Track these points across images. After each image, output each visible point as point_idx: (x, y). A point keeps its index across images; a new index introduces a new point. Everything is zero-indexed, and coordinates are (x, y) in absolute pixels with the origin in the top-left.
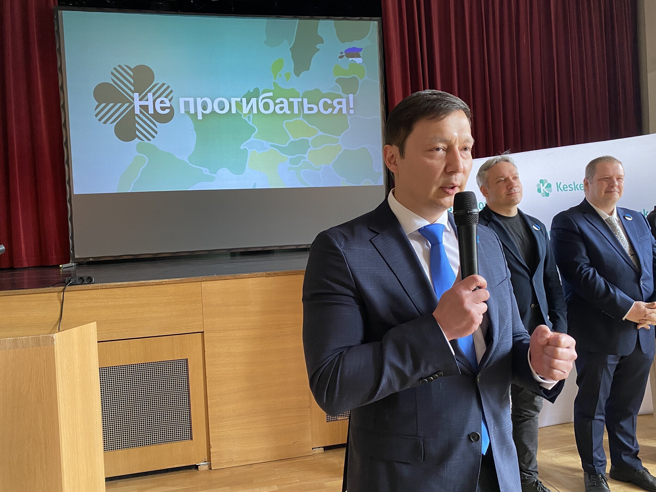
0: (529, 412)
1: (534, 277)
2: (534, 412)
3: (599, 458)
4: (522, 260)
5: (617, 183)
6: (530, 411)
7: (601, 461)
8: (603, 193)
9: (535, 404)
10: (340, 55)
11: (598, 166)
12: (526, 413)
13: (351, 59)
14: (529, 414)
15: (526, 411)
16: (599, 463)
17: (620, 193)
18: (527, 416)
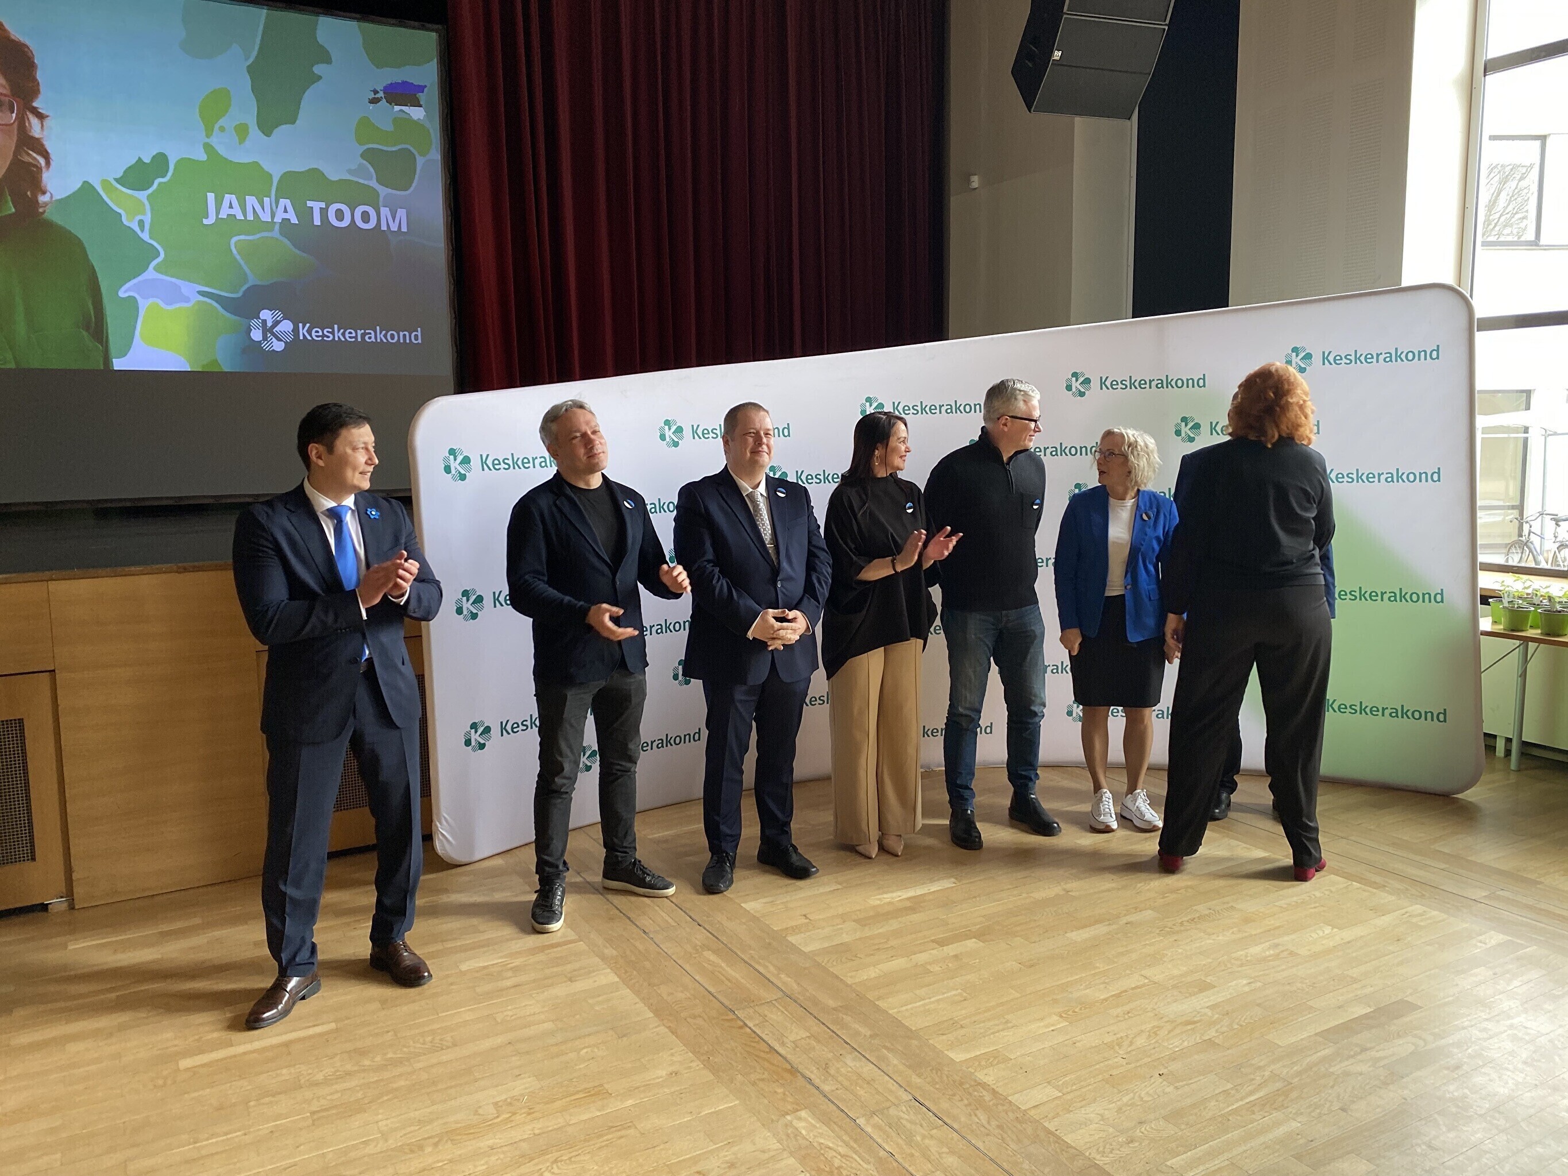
0: (621, 765)
1: (618, 575)
2: (629, 765)
3: (728, 832)
4: (601, 550)
5: (765, 440)
6: (624, 763)
7: (731, 836)
8: (749, 454)
9: (629, 753)
10: (372, 95)
11: (739, 415)
12: (619, 767)
13: (397, 108)
14: (622, 768)
15: (619, 764)
16: (728, 838)
17: (769, 454)
18: (619, 770)
